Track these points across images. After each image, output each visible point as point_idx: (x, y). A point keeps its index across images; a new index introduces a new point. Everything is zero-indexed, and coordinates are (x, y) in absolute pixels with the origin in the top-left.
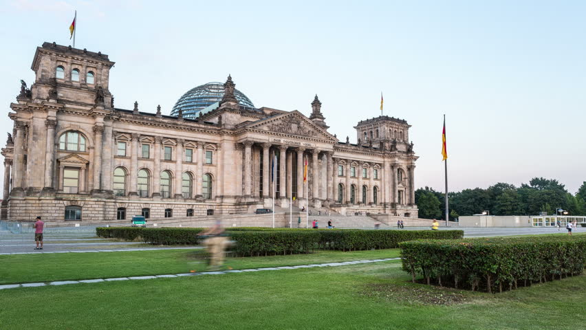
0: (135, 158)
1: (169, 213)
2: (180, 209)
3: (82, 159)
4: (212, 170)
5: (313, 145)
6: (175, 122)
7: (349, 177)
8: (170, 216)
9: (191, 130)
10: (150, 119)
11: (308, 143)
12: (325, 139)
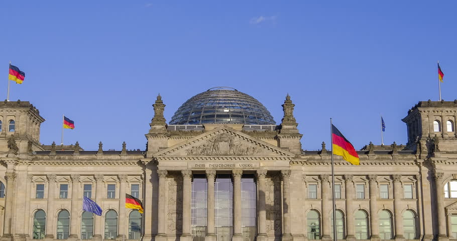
6: (94, 156)
9: (109, 162)
10: (67, 157)
11: (246, 162)
12: (274, 154)
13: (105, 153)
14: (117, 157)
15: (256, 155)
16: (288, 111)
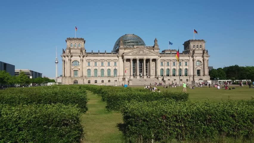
0: (92, 66)
1: (103, 81)
2: (106, 80)
3: (78, 68)
4: (117, 68)
5: (149, 57)
6: (104, 54)
7: (171, 66)
8: (103, 82)
9: (109, 56)
10: (96, 55)
11: (147, 57)
12: (154, 54)
13: (107, 53)
14: (110, 55)
15: (150, 55)
16: (156, 42)
